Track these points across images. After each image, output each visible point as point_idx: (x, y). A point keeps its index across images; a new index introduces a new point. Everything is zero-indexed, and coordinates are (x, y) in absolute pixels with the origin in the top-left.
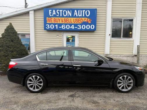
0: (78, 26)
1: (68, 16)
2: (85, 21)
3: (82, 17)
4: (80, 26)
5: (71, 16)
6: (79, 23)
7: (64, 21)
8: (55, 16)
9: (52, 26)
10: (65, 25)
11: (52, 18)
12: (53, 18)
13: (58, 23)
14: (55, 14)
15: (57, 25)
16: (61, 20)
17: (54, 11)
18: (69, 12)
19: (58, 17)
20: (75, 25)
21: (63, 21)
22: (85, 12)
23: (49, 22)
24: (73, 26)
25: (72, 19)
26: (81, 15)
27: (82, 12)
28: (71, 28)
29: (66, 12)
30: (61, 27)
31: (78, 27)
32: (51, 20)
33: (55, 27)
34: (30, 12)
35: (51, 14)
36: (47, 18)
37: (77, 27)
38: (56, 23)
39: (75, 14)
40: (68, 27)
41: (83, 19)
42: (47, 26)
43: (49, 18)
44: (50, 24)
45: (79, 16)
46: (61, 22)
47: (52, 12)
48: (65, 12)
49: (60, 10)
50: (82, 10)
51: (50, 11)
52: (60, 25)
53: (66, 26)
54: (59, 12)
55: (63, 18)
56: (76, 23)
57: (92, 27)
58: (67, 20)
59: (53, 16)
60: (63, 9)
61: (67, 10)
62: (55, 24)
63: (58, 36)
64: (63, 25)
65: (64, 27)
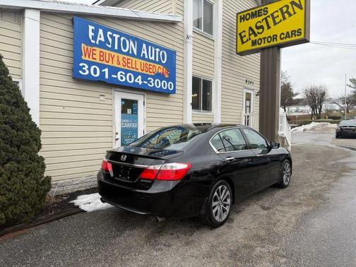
0: (149, 79)
1: (131, 52)
2: (160, 71)
3: (155, 62)
4: (152, 80)
5: (136, 54)
6: (150, 74)
7: (121, 62)
8: (102, 45)
9: (95, 70)
10: (124, 73)
11: (94, 48)
12: (98, 50)
13: (110, 64)
14: (103, 39)
15: (106, 70)
16: (115, 59)
17: (101, 31)
18: (132, 43)
19: (108, 49)
20: (145, 77)
22: (159, 53)
23: (87, 59)
24: (140, 77)
25: (139, 61)
26: (153, 58)
27: (155, 52)
28: (136, 81)
29: (127, 42)
30: (115, 76)
31: (149, 81)
32: (93, 54)
33: (103, 74)
34: (28, 14)
35: (95, 38)
36: (83, 45)
37: (146, 82)
38: (104, 63)
39: (143, 52)
40: (130, 79)
41: (157, 66)
42: (81, 68)
43: (89, 48)
44: (90, 64)
45: (150, 58)
46: (115, 65)
47: (96, 32)
48: (125, 42)
49: (114, 35)
50: (156, 47)
51: (91, 28)
52: (114, 70)
53: (126, 76)
54: (113, 38)
55: (121, 56)
56: (144, 72)
57: (170, 86)
58: (129, 61)
59: (97, 43)
60: (121, 35)
61: (129, 37)
62: (102, 67)
63: (102, 98)
64: (120, 72)
65: (122, 78)
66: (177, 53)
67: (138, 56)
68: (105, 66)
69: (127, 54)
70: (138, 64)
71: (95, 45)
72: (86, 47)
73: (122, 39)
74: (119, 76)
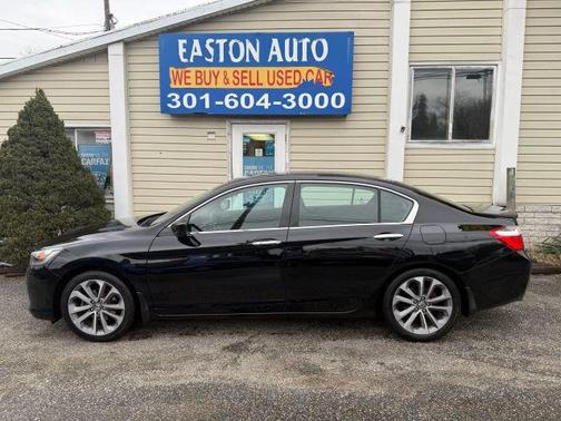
0: (285, 96)
1: (248, 60)
2: (311, 77)
3: (300, 63)
4: (293, 97)
5: (258, 60)
6: (287, 87)
7: (231, 78)
8: (199, 62)
9: (190, 98)
10: (235, 96)
11: (188, 69)
12: (193, 69)
13: (213, 86)
14: (200, 53)
15: (206, 96)
16: (221, 77)
17: (196, 43)
18: (249, 45)
19: (209, 64)
20: (275, 95)
21: (231, 80)
22: (309, 45)
23: (178, 86)
24: (266, 96)
25: (263, 71)
26: (295, 58)
27: (300, 46)
28: (258, 104)
29: (241, 45)
30: (221, 103)
31: (285, 101)
32: (186, 77)
33: (201, 103)
34: (111, 50)
35: (187, 55)
36: (171, 69)
37: (279, 103)
38: (204, 86)
39: (272, 53)
40: (247, 103)
41: (304, 70)
42: (170, 101)
43: (180, 71)
44: (181, 92)
45: (289, 59)
46: (221, 85)
47: (188, 47)
48: (236, 48)
49: (218, 41)
50: (300, 36)
51: (181, 42)
52: (218, 94)
53: (238, 99)
54: (216, 47)
55: (230, 70)
56: (276, 86)
57: (336, 101)
58: (245, 74)
59: (191, 60)
60: (230, 37)
61: (242, 37)
62: (199, 93)
63: (211, 137)
64: (228, 96)
65: (232, 103)
67: (264, 62)
68: (204, 91)
69: (243, 63)
70: (263, 76)
71: (189, 64)
72: (175, 70)
73: (232, 42)
74: (227, 101)
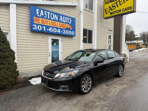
0: (63, 30)
1: (55, 19)
2: (68, 27)
3: (66, 23)
6: (64, 28)
7: (51, 24)
8: (42, 17)
10: (52, 28)
11: (39, 18)
12: (41, 19)
13: (46, 24)
14: (43, 14)
15: (44, 27)
16: (48, 22)
17: (42, 11)
18: (55, 16)
19: (45, 18)
20: (61, 30)
22: (68, 19)
23: (36, 23)
24: (59, 30)
25: (59, 23)
27: (66, 19)
28: (58, 31)
30: (48, 30)
32: (39, 21)
33: (43, 29)
34: (11, 5)
35: (39, 14)
36: (34, 17)
37: (62, 32)
38: (44, 24)
39: (60, 19)
40: (55, 31)
41: (67, 25)
42: (34, 27)
43: (37, 18)
44: (37, 25)
45: (64, 22)
46: (48, 25)
47: (40, 12)
48: (52, 15)
49: (48, 12)
50: (66, 17)
51: (38, 10)
52: (48, 27)
53: (53, 29)
54: (47, 14)
55: (51, 21)
56: (61, 28)
58: (54, 23)
59: (40, 16)
60: (51, 12)
61: (54, 13)
62: (42, 26)
63: (43, 39)
64: (50, 28)
65: (51, 30)
66: (76, 19)
67: (58, 21)
68: (44, 26)
69: (53, 20)
70: (58, 24)
71: (39, 17)
72: (35, 18)
73: (51, 14)
74: (50, 29)
